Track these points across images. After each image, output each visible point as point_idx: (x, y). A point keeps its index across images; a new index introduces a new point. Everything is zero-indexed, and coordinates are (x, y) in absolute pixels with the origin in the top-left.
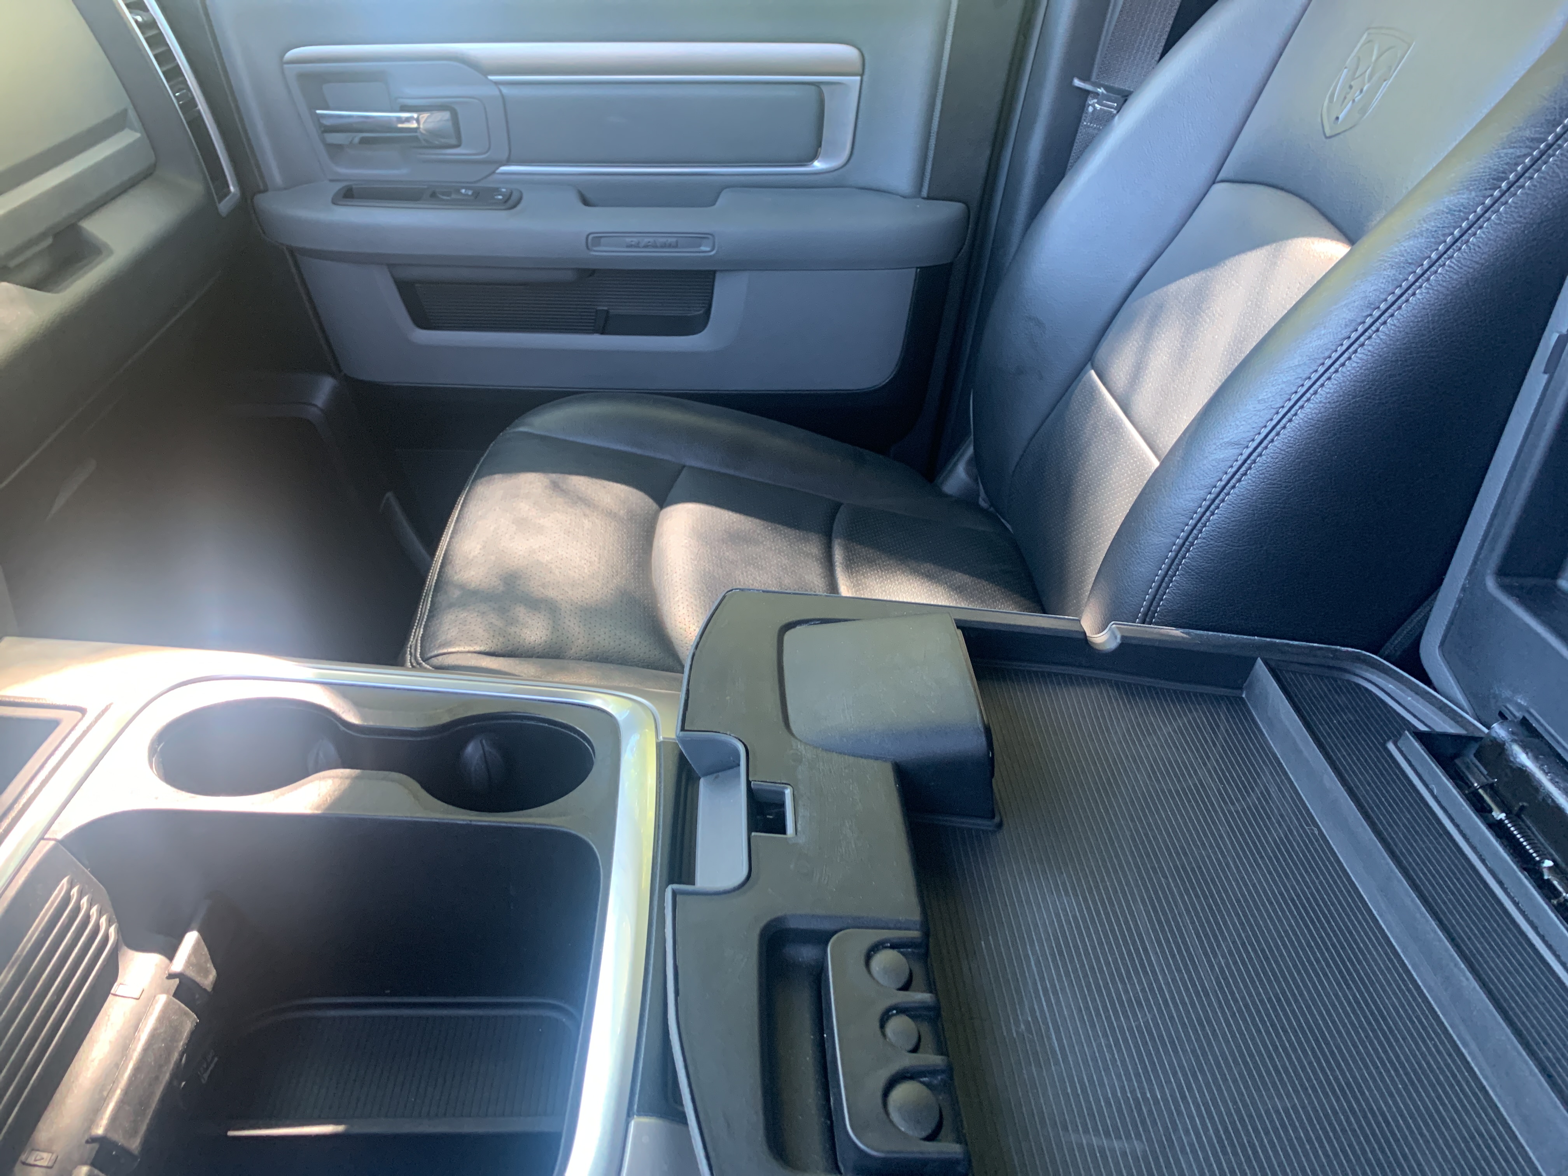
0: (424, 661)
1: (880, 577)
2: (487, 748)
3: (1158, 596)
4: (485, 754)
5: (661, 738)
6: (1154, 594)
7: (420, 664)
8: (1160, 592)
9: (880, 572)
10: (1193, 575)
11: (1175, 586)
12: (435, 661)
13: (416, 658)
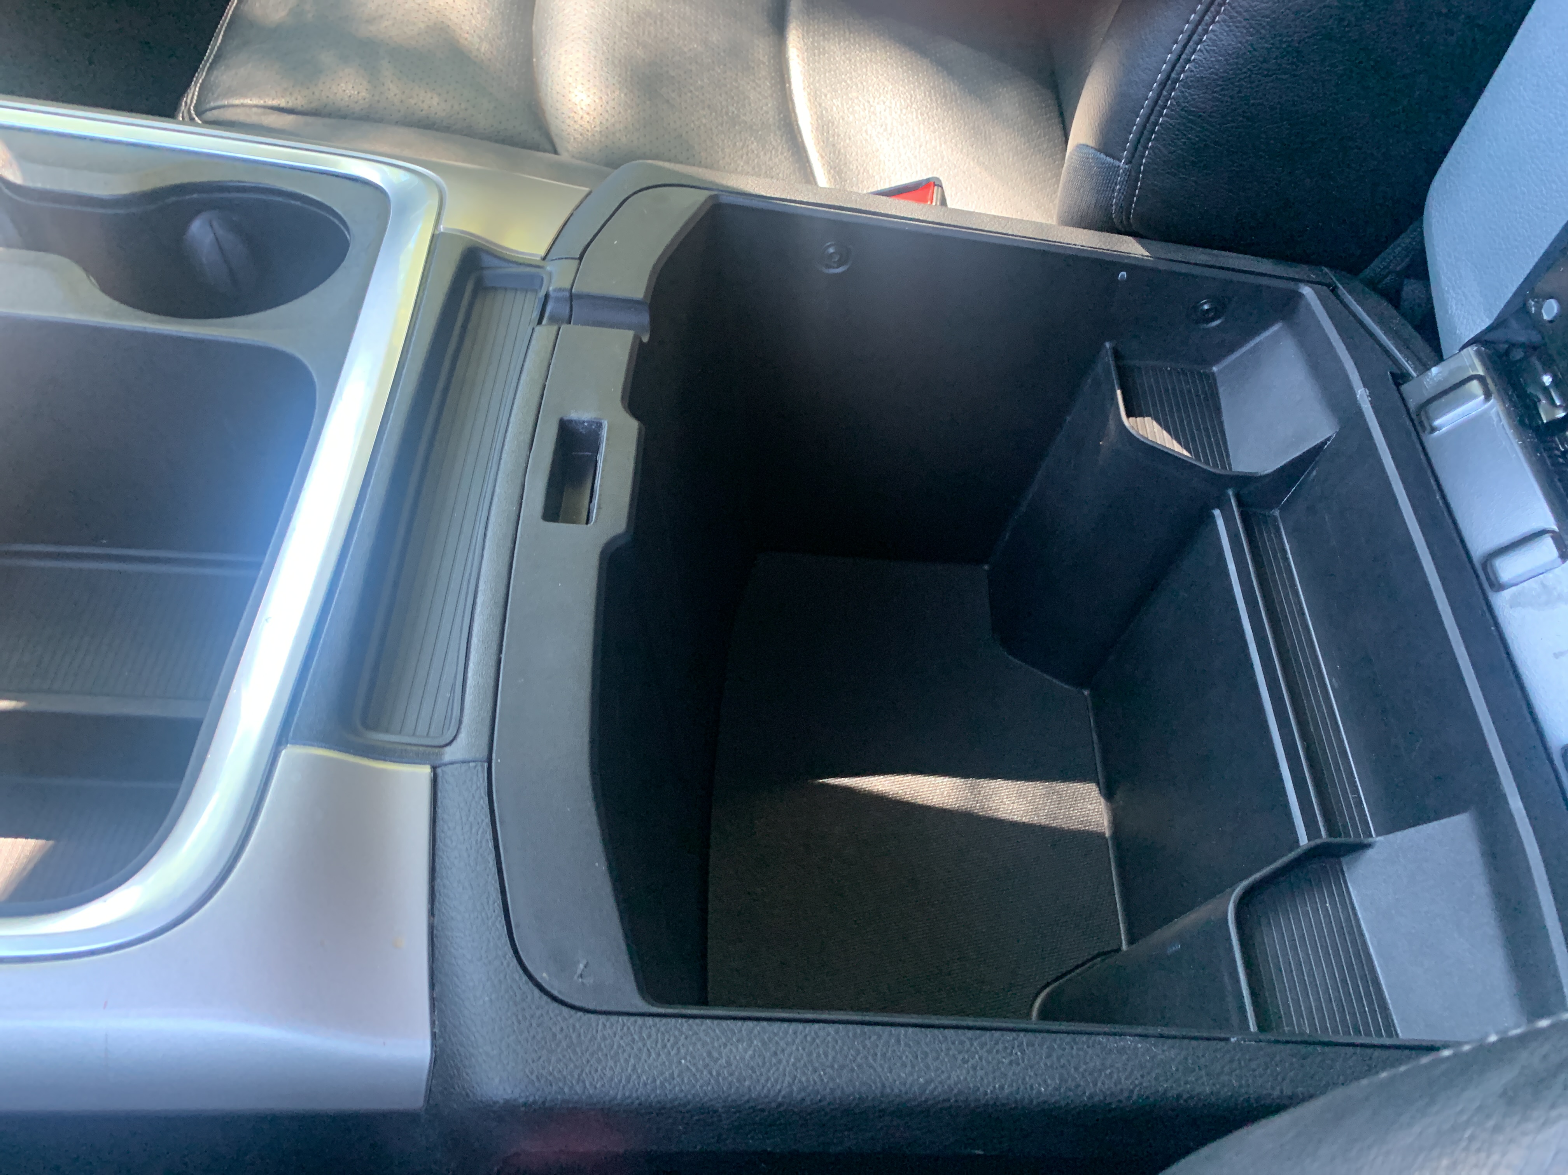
0: (197, 116)
1: (845, 40)
2: (220, 232)
3: (1184, 56)
4: (217, 239)
5: (442, 228)
6: (1178, 52)
7: (192, 119)
8: (1188, 50)
9: (847, 34)
10: (1240, 22)
11: (1210, 39)
12: (209, 115)
13: (189, 109)
